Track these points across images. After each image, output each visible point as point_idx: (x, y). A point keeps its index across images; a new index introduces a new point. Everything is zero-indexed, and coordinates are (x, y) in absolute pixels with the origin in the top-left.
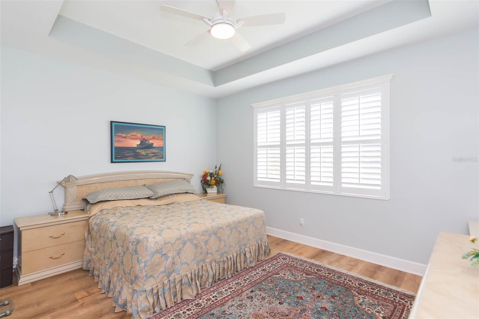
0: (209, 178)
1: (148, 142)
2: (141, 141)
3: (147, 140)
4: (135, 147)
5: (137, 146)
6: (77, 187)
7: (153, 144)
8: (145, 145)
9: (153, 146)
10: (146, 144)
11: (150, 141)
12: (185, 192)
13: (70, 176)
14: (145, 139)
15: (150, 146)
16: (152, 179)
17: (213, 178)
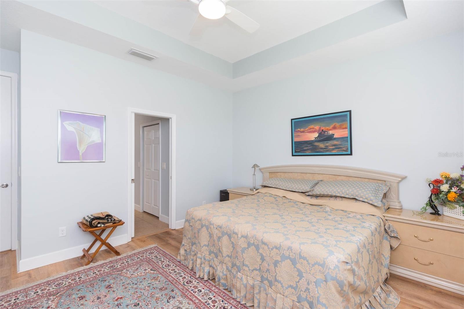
0: (445, 188)
1: (327, 134)
2: (319, 133)
3: (326, 132)
4: (313, 140)
5: (315, 139)
6: (269, 174)
7: (334, 134)
8: (324, 137)
9: (334, 137)
10: (324, 135)
11: (330, 132)
12: (352, 197)
13: (255, 164)
14: (324, 130)
15: (330, 138)
16: (331, 176)
17: (454, 190)
